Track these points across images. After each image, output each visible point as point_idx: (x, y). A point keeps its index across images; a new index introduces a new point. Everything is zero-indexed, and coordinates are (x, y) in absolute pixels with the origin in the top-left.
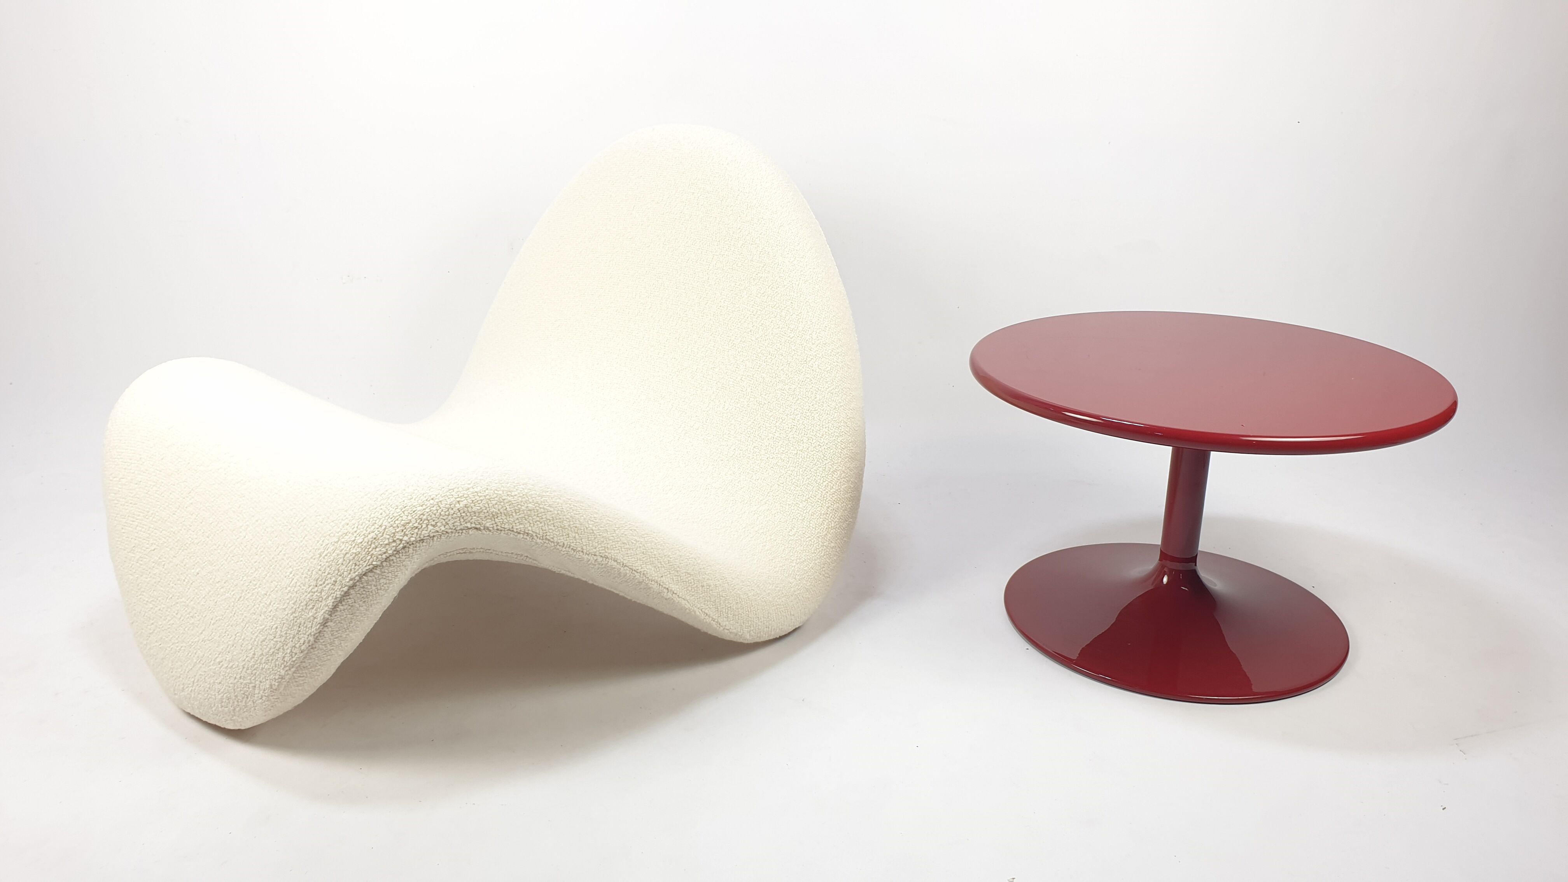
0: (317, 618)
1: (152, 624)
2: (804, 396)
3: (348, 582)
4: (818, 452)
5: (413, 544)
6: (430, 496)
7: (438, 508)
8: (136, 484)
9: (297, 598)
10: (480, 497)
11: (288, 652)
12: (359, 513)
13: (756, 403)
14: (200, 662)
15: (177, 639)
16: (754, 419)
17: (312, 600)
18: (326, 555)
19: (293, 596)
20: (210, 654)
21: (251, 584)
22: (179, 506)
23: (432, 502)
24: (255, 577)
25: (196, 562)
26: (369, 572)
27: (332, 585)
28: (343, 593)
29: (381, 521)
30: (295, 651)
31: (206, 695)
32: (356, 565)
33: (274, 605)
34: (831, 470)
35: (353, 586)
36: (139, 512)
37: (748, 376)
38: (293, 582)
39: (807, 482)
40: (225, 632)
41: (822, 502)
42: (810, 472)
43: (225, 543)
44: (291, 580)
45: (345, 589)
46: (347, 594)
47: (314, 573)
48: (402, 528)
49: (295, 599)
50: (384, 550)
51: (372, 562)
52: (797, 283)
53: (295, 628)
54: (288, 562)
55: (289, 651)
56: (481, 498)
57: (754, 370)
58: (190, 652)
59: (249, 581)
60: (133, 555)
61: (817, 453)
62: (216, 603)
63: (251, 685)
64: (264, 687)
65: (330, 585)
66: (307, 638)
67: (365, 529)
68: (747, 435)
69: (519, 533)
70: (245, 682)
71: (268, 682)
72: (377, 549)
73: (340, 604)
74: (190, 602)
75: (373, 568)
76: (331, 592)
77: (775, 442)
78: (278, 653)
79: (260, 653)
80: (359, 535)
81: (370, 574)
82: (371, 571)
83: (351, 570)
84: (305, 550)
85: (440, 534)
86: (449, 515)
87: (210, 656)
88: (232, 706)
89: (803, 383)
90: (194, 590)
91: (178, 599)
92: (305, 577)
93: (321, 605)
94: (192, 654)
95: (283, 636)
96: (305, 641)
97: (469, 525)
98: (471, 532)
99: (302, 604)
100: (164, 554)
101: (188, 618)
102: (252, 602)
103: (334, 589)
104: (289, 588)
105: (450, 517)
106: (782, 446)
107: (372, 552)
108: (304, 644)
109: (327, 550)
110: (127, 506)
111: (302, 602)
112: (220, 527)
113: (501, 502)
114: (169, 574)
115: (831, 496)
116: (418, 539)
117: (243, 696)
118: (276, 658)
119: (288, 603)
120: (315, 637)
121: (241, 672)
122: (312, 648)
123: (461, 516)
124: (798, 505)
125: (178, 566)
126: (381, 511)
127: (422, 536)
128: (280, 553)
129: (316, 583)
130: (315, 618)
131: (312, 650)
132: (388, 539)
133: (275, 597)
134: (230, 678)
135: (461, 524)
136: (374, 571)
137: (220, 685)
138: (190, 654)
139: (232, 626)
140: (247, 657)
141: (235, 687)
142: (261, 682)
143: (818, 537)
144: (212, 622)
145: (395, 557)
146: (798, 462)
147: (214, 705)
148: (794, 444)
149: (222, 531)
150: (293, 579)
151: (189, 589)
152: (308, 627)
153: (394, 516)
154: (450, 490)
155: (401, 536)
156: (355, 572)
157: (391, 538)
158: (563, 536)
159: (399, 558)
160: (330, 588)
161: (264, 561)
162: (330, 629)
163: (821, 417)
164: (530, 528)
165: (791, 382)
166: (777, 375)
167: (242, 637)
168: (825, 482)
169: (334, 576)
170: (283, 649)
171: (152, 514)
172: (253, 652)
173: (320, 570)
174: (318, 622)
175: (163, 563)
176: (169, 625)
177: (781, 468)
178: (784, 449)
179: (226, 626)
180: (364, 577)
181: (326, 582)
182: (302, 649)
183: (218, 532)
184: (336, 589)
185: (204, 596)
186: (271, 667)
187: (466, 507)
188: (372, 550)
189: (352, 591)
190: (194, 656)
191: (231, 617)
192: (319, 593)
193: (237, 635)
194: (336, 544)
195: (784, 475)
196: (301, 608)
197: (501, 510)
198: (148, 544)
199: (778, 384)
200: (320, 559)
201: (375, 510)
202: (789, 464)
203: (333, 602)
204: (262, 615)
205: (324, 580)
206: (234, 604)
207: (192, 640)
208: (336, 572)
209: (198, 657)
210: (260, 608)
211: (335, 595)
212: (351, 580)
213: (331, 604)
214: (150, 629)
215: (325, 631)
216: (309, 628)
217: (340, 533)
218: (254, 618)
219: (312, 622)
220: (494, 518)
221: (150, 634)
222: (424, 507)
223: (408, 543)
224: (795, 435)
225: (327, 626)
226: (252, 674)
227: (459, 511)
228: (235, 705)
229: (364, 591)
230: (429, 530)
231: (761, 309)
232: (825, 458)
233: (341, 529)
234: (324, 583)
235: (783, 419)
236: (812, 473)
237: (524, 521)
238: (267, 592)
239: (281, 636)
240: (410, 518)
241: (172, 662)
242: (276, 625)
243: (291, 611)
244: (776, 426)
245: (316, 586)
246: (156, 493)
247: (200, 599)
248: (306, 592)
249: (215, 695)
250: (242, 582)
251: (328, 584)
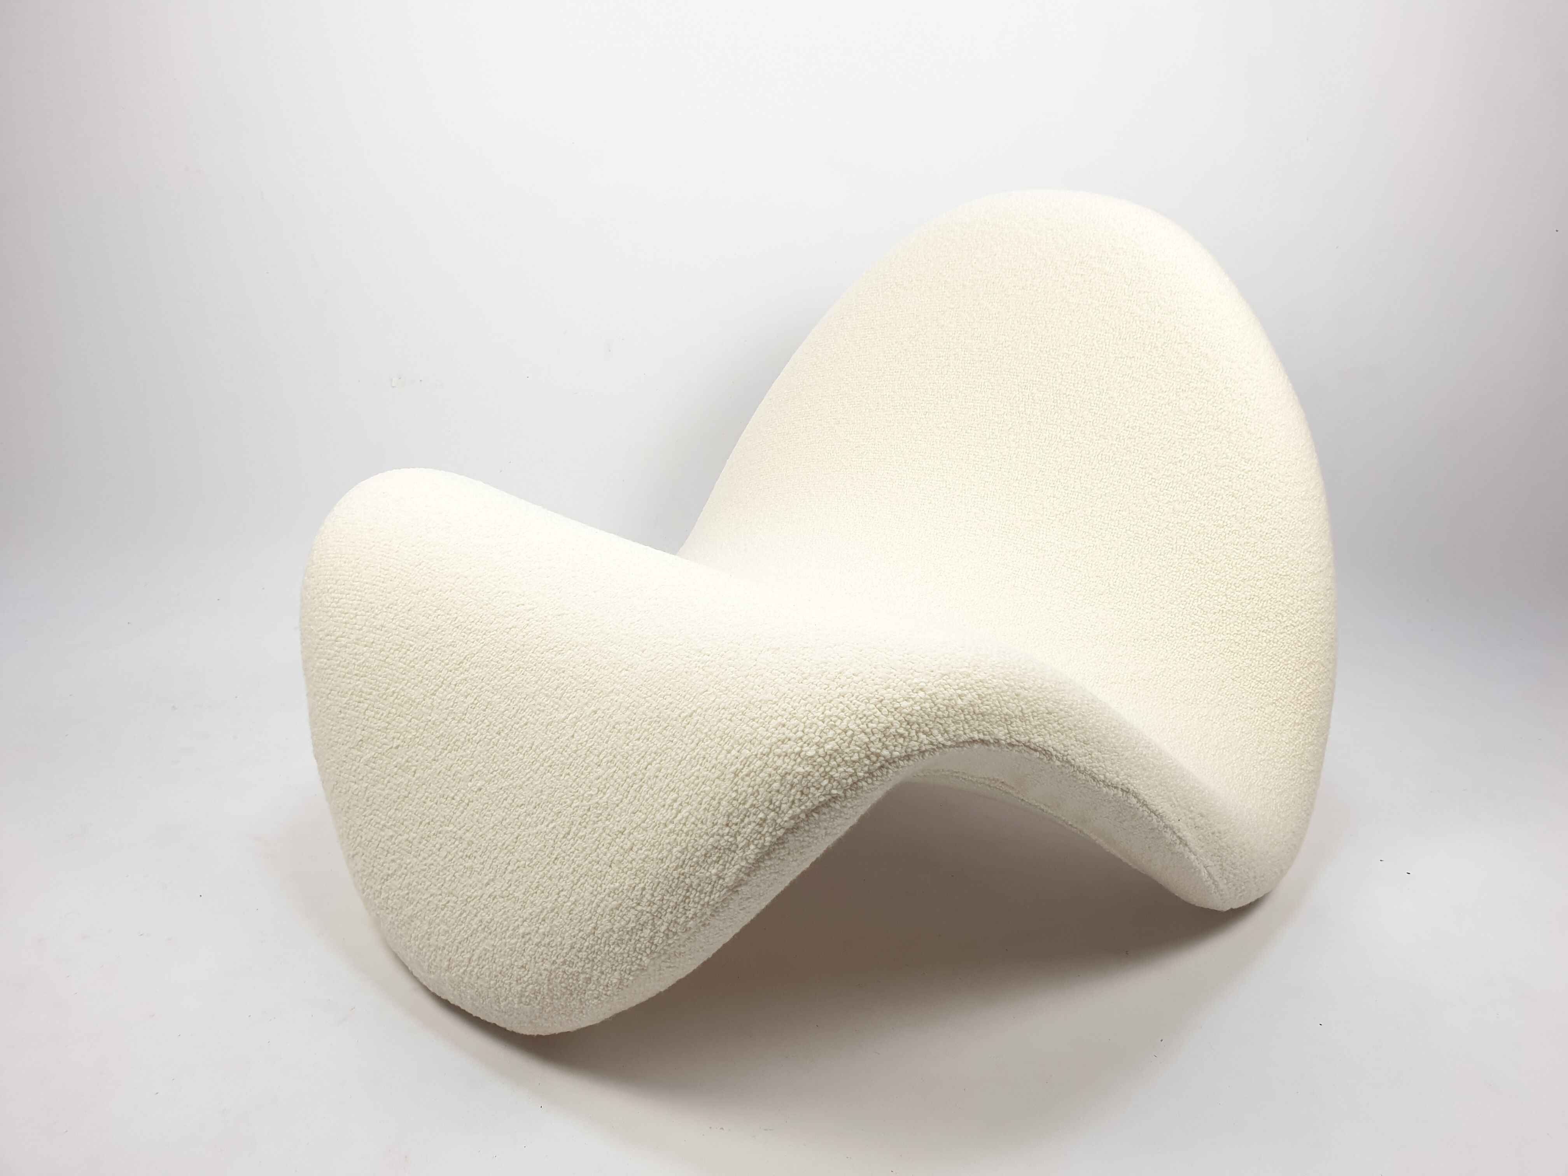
0: (724, 879)
1: (393, 861)
2: (1269, 554)
3: (786, 821)
4: (1289, 634)
5: (894, 762)
6: (917, 684)
7: (932, 704)
8: (366, 646)
9: (689, 842)
10: (988, 688)
11: (662, 931)
12: (803, 708)
13: (1192, 561)
14: (484, 929)
15: (439, 889)
16: (1190, 583)
17: (717, 848)
18: (748, 775)
19: (679, 839)
20: (505, 920)
21: (589, 813)
22: (442, 683)
23: (921, 694)
24: (597, 803)
25: (476, 770)
26: (823, 806)
27: (758, 824)
28: (775, 840)
29: (845, 723)
30: (674, 930)
31: (492, 982)
32: (802, 793)
33: (640, 852)
34: (1308, 662)
35: (792, 829)
36: (371, 688)
37: (1178, 523)
38: (679, 817)
39: (1274, 676)
40: (537, 887)
41: (1295, 707)
42: (1278, 663)
43: (533, 744)
44: (674, 811)
45: (780, 833)
46: (780, 842)
47: (724, 803)
48: (880, 735)
49: (684, 845)
50: (850, 770)
51: (830, 791)
52: (1253, 397)
53: (680, 891)
54: (667, 781)
55: (663, 928)
56: (990, 692)
57: (1187, 515)
58: (464, 911)
59: (587, 808)
60: (359, 753)
61: (1288, 636)
62: (517, 838)
63: (582, 976)
64: (607, 981)
65: (753, 824)
66: (701, 910)
67: (817, 734)
68: (1181, 605)
69: (1036, 750)
70: (571, 970)
71: (616, 973)
72: (841, 769)
73: (766, 857)
74: (465, 833)
75: (830, 800)
76: (754, 836)
77: (1224, 618)
78: (642, 930)
79: (608, 927)
80: (808, 744)
81: (825, 810)
82: (825, 804)
83: (793, 802)
84: (701, 765)
85: (935, 747)
86: (949, 717)
87: (505, 923)
88: (538, 1004)
89: (1268, 535)
90: (472, 815)
91: (441, 826)
92: (705, 809)
93: (733, 858)
94: (468, 915)
95: (654, 904)
96: (695, 914)
97: (976, 736)
98: (976, 746)
99: (698, 854)
100: (414, 755)
101: (462, 857)
102: (594, 843)
103: (760, 833)
104: (671, 826)
105: (950, 721)
106: (1236, 623)
107: (831, 773)
108: (692, 918)
109: (749, 766)
110: (350, 678)
111: (697, 850)
112: (521, 719)
113: (1015, 699)
114: (424, 787)
115: (1307, 699)
116: (903, 754)
117: (564, 991)
118: (637, 938)
119: (670, 851)
120: (714, 908)
121: (567, 954)
122: (704, 925)
123: (966, 719)
124: (1263, 710)
125: (442, 774)
126: (841, 706)
127: (909, 750)
128: (649, 766)
129: (728, 820)
130: (720, 878)
131: (702, 929)
132: (858, 752)
133: (642, 838)
134: (543, 961)
135: (965, 734)
136: (832, 805)
137: (523, 969)
138: (465, 915)
139: (550, 878)
140: (580, 931)
141: (552, 976)
142: (602, 973)
143: (1294, 756)
144: (510, 868)
145: (866, 782)
146: (1260, 648)
147: (506, 1000)
148: (1254, 621)
149: (526, 724)
150: (680, 811)
151: (462, 812)
152: (705, 891)
153: (865, 716)
154: (944, 675)
155: (878, 748)
156: (799, 807)
157: (864, 751)
158: (1085, 756)
159: (872, 784)
160: (753, 829)
161: (615, 776)
162: (740, 897)
163: (1295, 585)
164: (1050, 742)
165: (1249, 533)
166: (1225, 524)
167: (572, 899)
168: (1299, 678)
169: (762, 811)
170: (653, 925)
171: (394, 692)
172: (593, 925)
173: (734, 799)
174: (725, 885)
175: (414, 768)
176: (426, 865)
177: (1236, 655)
178: (1238, 629)
179: (538, 877)
180: (814, 814)
181: (747, 820)
182: (688, 926)
183: (517, 726)
184: (763, 833)
185: (492, 825)
186: (626, 951)
187: (972, 705)
188: (831, 771)
189: (790, 837)
190: (472, 920)
191: (548, 864)
192: (731, 836)
193: (562, 894)
194: (765, 758)
195: (1241, 665)
196: (695, 860)
197: (1017, 713)
198: (386, 738)
199: (1227, 536)
200: (736, 780)
201: (831, 704)
202: (1247, 650)
203: (756, 854)
204: (613, 865)
205: (742, 816)
206: (555, 843)
207: (469, 894)
208: (767, 804)
209: (481, 921)
210: (609, 855)
211: (761, 841)
212: (792, 818)
213: (753, 857)
214: (389, 869)
215: (732, 899)
216: (706, 893)
217: (774, 740)
218: (597, 870)
219: (713, 883)
220: (1007, 725)
221: (388, 875)
222: (912, 702)
223: (887, 761)
224: (1256, 610)
225: (737, 891)
226: (587, 958)
227: (963, 711)
228: (545, 1003)
229: (808, 836)
230: (920, 741)
231: (1196, 432)
232: (1300, 644)
233: (773, 733)
234: (742, 821)
235: (1237, 585)
236: (1281, 665)
237: (1043, 730)
238: (625, 829)
239: (651, 903)
240: (891, 719)
241: (430, 924)
242: (642, 885)
243: (675, 864)
244: (1226, 595)
245: (727, 825)
246: (399, 661)
247: (484, 830)
248: (707, 834)
249: (510, 984)
250: (570, 810)
251: (749, 823)
